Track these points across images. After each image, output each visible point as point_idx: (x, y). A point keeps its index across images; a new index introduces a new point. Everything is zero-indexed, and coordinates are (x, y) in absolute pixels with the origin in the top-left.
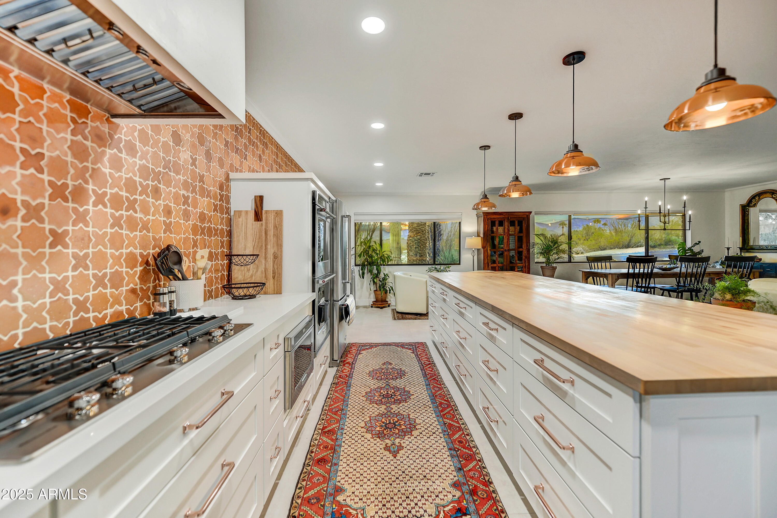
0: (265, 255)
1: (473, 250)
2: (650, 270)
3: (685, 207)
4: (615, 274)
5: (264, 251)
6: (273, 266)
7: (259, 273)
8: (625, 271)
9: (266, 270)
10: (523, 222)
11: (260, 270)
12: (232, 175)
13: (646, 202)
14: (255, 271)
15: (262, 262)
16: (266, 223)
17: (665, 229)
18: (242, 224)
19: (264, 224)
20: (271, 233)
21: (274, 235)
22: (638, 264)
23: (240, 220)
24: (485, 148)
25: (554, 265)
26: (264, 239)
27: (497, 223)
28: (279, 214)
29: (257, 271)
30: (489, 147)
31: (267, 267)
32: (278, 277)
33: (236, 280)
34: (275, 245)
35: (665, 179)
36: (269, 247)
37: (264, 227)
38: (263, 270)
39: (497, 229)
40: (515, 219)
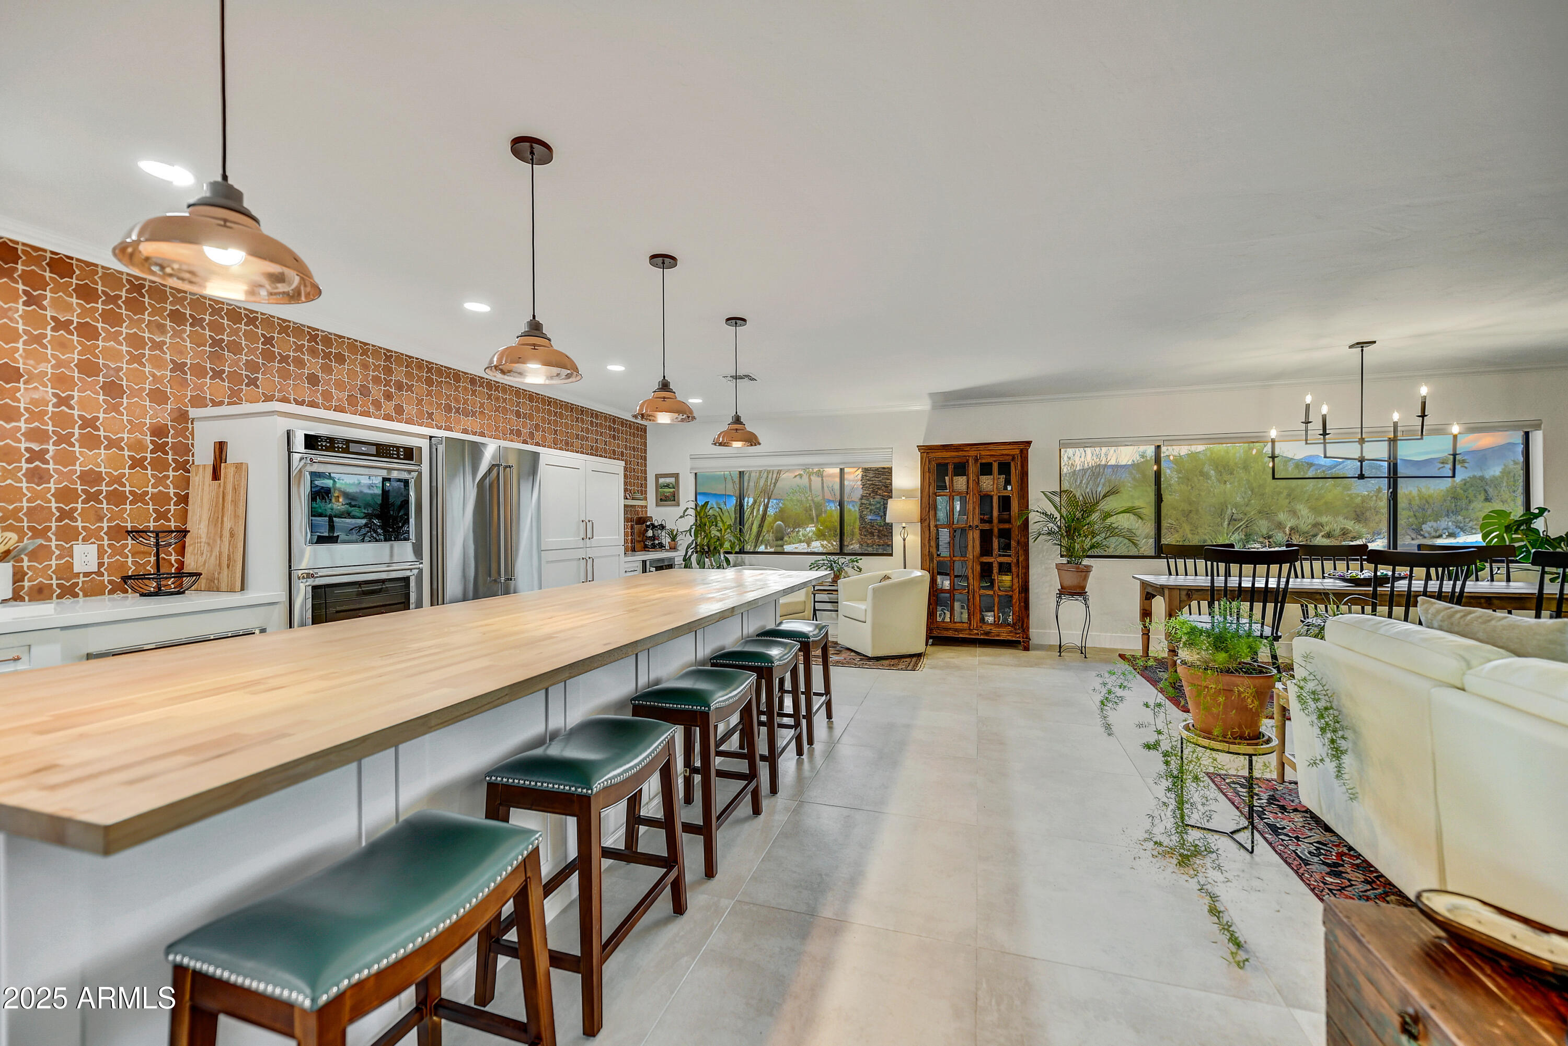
0: (221, 532)
1: (904, 525)
2: (1283, 580)
3: (1423, 416)
4: (1179, 588)
5: (220, 525)
6: (229, 549)
7: (213, 558)
8: (1203, 581)
9: (220, 553)
10: (1012, 464)
11: (214, 554)
12: (193, 412)
13: (1308, 406)
14: (209, 555)
15: (216, 542)
16: (225, 483)
17: (1361, 477)
18: (199, 485)
19: (222, 484)
20: (229, 498)
21: (232, 501)
22: (1222, 566)
23: (197, 479)
24: (736, 321)
25: (1086, 562)
26: (221, 507)
27: (951, 468)
28: (239, 467)
29: (211, 556)
30: (744, 320)
31: (222, 550)
32: (232, 566)
33: (188, 568)
34: (232, 516)
35: (1362, 345)
36: (225, 519)
37: (221, 489)
38: (218, 554)
39: (952, 481)
40: (990, 460)
